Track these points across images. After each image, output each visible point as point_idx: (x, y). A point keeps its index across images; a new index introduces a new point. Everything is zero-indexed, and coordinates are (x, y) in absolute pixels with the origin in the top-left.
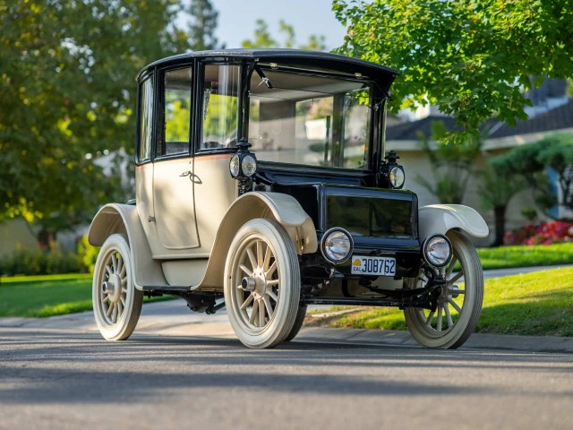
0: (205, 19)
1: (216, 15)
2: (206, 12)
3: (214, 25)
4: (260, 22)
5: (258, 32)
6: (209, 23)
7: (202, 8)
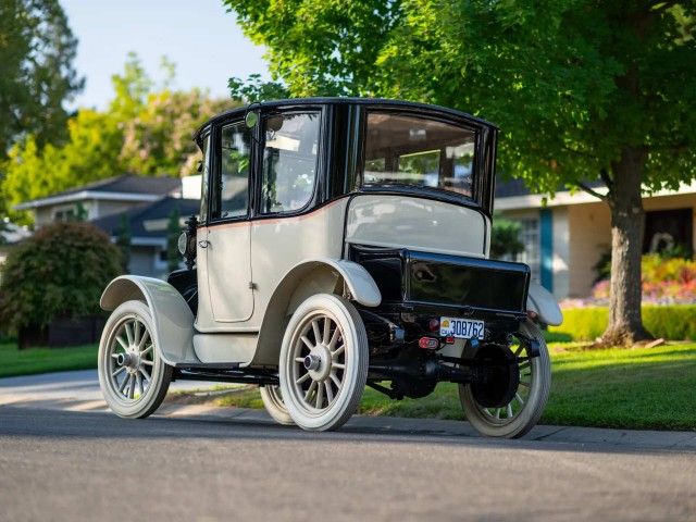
0: (62, 47)
1: (76, 42)
2: (64, 39)
3: (73, 55)
4: (132, 54)
5: (128, 66)
6: (68, 51)
7: (60, 35)
